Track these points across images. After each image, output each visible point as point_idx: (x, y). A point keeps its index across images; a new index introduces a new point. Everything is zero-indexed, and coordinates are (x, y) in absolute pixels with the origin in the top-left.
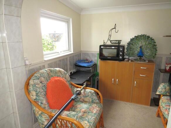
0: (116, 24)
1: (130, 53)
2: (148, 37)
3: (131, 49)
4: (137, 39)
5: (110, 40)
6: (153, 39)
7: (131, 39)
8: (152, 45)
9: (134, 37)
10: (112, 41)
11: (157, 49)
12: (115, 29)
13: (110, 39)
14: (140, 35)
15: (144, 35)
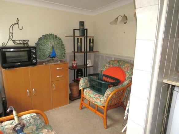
0: (18, 19)
1: (40, 55)
2: (56, 37)
3: (41, 50)
4: (45, 38)
5: (13, 40)
6: (60, 39)
7: (39, 39)
8: (60, 45)
9: (42, 37)
10: (14, 40)
11: (65, 48)
12: (18, 25)
13: (11, 38)
14: (48, 35)
15: (52, 34)
